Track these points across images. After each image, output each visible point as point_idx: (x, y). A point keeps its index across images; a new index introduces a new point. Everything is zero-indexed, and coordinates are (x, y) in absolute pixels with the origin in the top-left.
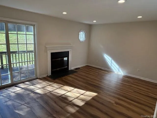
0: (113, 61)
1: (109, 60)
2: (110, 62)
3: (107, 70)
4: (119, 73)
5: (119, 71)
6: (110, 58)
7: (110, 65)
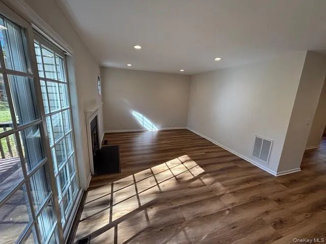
0: (145, 118)
1: (139, 118)
2: (142, 120)
3: (139, 130)
4: (154, 130)
5: (153, 127)
6: (141, 115)
7: (142, 124)
